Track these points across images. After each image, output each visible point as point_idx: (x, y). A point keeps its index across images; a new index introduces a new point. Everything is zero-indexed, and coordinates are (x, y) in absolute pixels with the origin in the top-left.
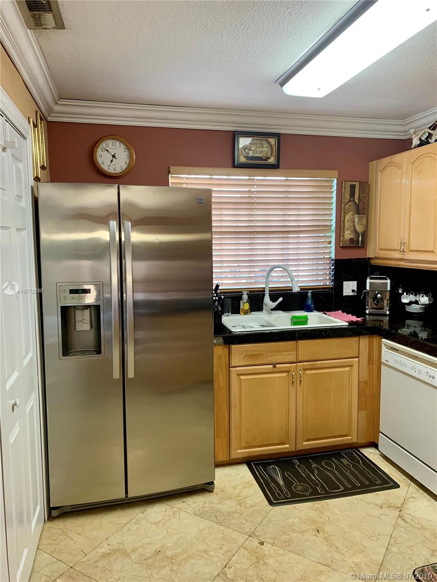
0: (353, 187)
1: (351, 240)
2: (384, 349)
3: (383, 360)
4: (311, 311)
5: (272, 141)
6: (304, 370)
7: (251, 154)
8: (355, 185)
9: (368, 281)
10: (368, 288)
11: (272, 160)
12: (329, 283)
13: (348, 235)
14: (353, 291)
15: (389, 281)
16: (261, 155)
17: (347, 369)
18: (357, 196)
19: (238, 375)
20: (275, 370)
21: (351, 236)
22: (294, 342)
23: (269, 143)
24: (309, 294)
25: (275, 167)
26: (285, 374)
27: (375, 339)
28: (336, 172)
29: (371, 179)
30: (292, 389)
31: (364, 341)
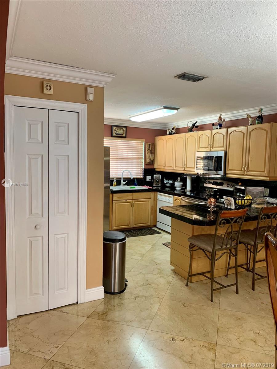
0: (150, 145)
1: (149, 162)
2: (158, 195)
3: (158, 199)
4: (136, 186)
5: (124, 129)
6: (135, 202)
7: (117, 133)
8: (150, 144)
9: (154, 176)
10: (154, 178)
11: (124, 135)
12: (142, 177)
13: (148, 161)
14: (150, 179)
15: (160, 176)
16: (120, 133)
17: (147, 202)
18: (151, 148)
19: (115, 203)
20: (126, 202)
21: (149, 161)
22: (132, 193)
23: (123, 130)
24: (136, 180)
25: (125, 137)
26: (129, 203)
27: (156, 193)
28: (144, 140)
29: (156, 142)
30: (131, 208)
31: (153, 193)
